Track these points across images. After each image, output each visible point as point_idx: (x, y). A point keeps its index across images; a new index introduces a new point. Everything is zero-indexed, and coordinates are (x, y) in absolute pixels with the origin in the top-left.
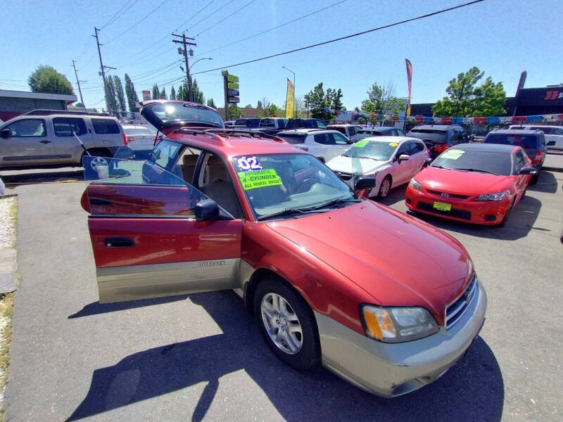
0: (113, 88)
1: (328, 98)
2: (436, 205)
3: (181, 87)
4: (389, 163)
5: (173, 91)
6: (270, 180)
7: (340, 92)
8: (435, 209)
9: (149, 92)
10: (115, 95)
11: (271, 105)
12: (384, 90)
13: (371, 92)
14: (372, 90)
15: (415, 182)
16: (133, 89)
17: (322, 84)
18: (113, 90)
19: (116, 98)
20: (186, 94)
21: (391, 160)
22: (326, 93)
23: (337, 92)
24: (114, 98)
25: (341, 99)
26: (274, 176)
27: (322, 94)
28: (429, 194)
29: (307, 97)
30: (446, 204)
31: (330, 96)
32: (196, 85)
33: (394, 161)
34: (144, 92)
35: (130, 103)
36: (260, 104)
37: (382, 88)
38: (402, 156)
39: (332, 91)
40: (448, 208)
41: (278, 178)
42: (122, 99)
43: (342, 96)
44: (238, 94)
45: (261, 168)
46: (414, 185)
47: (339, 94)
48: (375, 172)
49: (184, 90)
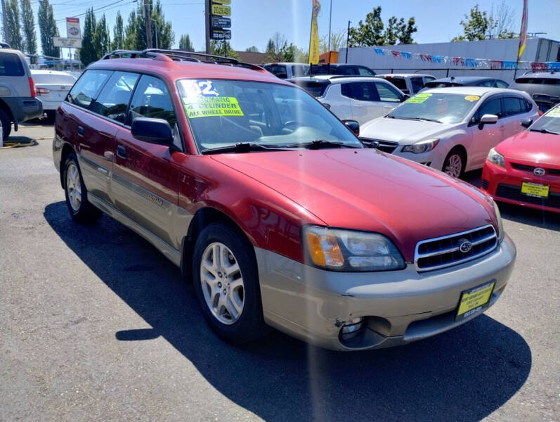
0: (16, 14)
1: (390, 34)
2: (526, 189)
3: (134, 14)
4: (461, 127)
5: (120, 21)
6: (227, 109)
7: (411, 23)
8: (525, 195)
9: (78, 20)
10: (19, 27)
11: (289, 45)
12: (492, 20)
13: (467, 22)
14: (471, 19)
15: (495, 153)
16: (51, 16)
17: (379, 9)
18: (16, 18)
19: (22, 32)
20: (142, 26)
21: (465, 121)
22: (386, 26)
23: (406, 23)
24: (18, 30)
25: (413, 35)
26: (233, 106)
27: (380, 27)
28: (515, 171)
29: (351, 32)
30: (541, 186)
31: (394, 31)
32: (159, 10)
33: (470, 124)
34: (68, 20)
35: (44, 40)
36: (271, 45)
37: (488, 17)
38: (486, 116)
39: (398, 22)
40: (543, 192)
41: (239, 108)
42: (30, 34)
43: (415, 30)
44: (229, 24)
45: (217, 94)
46: (494, 159)
47: (410, 27)
48: (435, 140)
49: (139, 19)
